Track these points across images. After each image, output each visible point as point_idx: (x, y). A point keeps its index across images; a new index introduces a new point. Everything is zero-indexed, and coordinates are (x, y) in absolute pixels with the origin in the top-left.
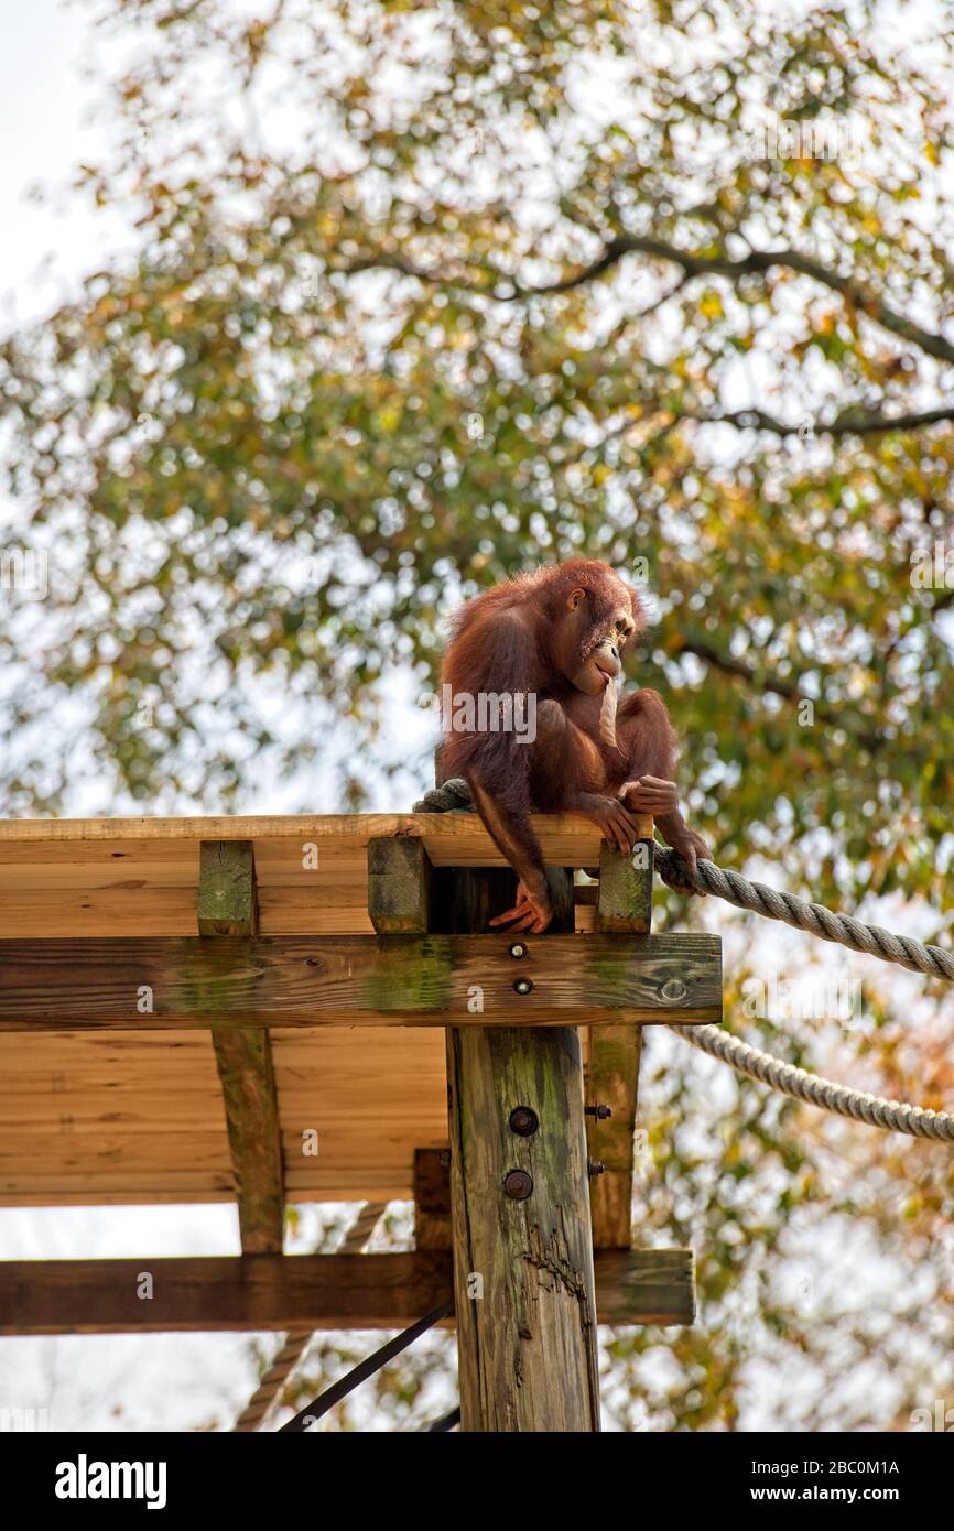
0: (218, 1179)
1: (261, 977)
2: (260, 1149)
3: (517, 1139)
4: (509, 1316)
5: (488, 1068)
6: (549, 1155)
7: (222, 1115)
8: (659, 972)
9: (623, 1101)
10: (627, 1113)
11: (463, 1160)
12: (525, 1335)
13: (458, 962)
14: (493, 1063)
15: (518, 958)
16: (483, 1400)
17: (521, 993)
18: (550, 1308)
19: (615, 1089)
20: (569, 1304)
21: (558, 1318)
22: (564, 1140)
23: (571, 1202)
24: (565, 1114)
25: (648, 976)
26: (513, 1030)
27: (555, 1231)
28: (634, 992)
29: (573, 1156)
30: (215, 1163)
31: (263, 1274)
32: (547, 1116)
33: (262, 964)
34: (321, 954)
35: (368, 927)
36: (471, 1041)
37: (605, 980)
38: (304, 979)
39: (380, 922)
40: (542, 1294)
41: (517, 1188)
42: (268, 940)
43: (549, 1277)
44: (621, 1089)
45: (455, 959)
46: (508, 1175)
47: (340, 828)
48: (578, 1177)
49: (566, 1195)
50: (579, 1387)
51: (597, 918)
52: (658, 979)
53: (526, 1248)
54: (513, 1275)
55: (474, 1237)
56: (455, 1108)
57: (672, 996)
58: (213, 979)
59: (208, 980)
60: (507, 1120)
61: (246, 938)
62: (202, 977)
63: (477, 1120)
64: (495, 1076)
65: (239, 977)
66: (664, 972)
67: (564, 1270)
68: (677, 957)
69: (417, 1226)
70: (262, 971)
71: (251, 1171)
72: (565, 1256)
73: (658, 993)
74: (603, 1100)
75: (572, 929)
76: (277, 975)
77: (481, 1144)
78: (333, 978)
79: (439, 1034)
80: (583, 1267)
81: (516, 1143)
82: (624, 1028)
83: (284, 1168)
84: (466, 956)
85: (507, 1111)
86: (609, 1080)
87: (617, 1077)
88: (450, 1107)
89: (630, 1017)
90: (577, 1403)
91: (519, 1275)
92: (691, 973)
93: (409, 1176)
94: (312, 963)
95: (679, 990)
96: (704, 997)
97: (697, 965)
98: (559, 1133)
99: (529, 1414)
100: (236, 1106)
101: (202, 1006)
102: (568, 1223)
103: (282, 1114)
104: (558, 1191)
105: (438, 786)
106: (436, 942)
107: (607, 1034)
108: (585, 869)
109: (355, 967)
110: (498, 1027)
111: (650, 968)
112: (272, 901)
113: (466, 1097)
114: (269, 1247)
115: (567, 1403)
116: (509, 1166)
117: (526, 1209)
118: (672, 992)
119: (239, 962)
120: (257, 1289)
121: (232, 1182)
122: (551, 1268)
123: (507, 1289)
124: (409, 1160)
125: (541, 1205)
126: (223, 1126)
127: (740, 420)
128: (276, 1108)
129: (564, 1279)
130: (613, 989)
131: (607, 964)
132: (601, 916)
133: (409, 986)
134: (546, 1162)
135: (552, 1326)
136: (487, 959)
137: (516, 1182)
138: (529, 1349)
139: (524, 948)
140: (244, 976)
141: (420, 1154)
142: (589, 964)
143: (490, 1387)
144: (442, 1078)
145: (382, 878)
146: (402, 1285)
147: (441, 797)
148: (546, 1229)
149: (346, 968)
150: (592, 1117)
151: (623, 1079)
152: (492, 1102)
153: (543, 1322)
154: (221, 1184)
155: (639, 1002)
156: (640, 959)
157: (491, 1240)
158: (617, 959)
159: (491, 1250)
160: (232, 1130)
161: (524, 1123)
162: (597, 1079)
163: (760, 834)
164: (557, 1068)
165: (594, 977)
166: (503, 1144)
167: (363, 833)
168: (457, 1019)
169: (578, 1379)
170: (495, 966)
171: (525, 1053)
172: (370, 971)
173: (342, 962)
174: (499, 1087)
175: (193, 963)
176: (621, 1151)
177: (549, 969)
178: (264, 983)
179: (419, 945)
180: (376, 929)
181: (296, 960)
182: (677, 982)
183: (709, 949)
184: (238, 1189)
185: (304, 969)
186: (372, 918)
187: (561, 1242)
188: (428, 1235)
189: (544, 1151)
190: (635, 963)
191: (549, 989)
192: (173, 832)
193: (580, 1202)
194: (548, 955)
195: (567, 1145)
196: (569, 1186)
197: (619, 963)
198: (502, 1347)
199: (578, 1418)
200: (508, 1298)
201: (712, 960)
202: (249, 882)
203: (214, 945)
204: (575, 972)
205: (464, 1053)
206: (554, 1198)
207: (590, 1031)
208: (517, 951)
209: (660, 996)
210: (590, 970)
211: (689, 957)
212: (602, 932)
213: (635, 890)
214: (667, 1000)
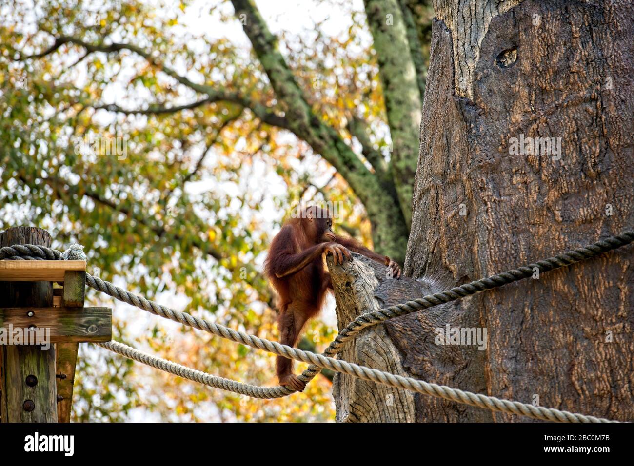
3: (29, 388)
5: (18, 360)
6: (41, 393)
8: (86, 322)
9: (70, 372)
10: (71, 377)
11: (6, 396)
13: (6, 319)
14: (20, 358)
15: (31, 317)
19: (67, 367)
22: (48, 388)
23: (50, 412)
24: (48, 377)
25: (83, 323)
28: (76, 330)
29: (51, 394)
32: (41, 379)
36: (11, 350)
37: (65, 325)
41: (28, 407)
44: (69, 367)
45: (6, 317)
46: (25, 402)
48: (53, 402)
49: (48, 410)
51: (62, 301)
52: (86, 325)
56: (4, 375)
57: (92, 331)
60: (25, 380)
63: (13, 381)
64: (20, 363)
66: (89, 322)
68: (94, 316)
73: (87, 330)
74: (62, 372)
75: (52, 305)
77: (14, 390)
82: (72, 344)
84: (10, 316)
85: (25, 377)
86: (65, 364)
87: (68, 362)
88: (1, 375)
89: (75, 340)
92: (100, 322)
95: (94, 329)
96: (104, 332)
97: (102, 319)
98: (46, 385)
102: (49, 420)
104: (45, 408)
107: (65, 346)
108: (57, 282)
111: (83, 320)
113: (8, 372)
116: (25, 398)
117: (32, 415)
118: (92, 330)
125: (38, 413)
127: (109, 108)
130: (68, 329)
131: (66, 319)
132: (65, 301)
134: (40, 397)
136: (19, 317)
137: (28, 404)
139: (33, 313)
142: (59, 319)
150: (59, 379)
151: (70, 363)
152: (19, 373)
155: (79, 334)
156: (80, 317)
158: (70, 317)
161: (31, 381)
162: (60, 364)
164: (45, 360)
165: (61, 324)
166: (23, 390)
170: (21, 320)
171: (33, 354)
174: (22, 367)
176: (68, 391)
177: (43, 321)
182: (94, 326)
183: (106, 313)
189: (39, 392)
190: (77, 319)
193: (53, 412)
194: (42, 315)
196: (49, 406)
197: (71, 319)
201: (108, 317)
204: (53, 322)
205: (8, 355)
206: (43, 411)
207: (57, 345)
208: (30, 314)
209: (87, 331)
210: (59, 322)
211: (99, 316)
212: (64, 307)
213: (78, 290)
214: (90, 333)
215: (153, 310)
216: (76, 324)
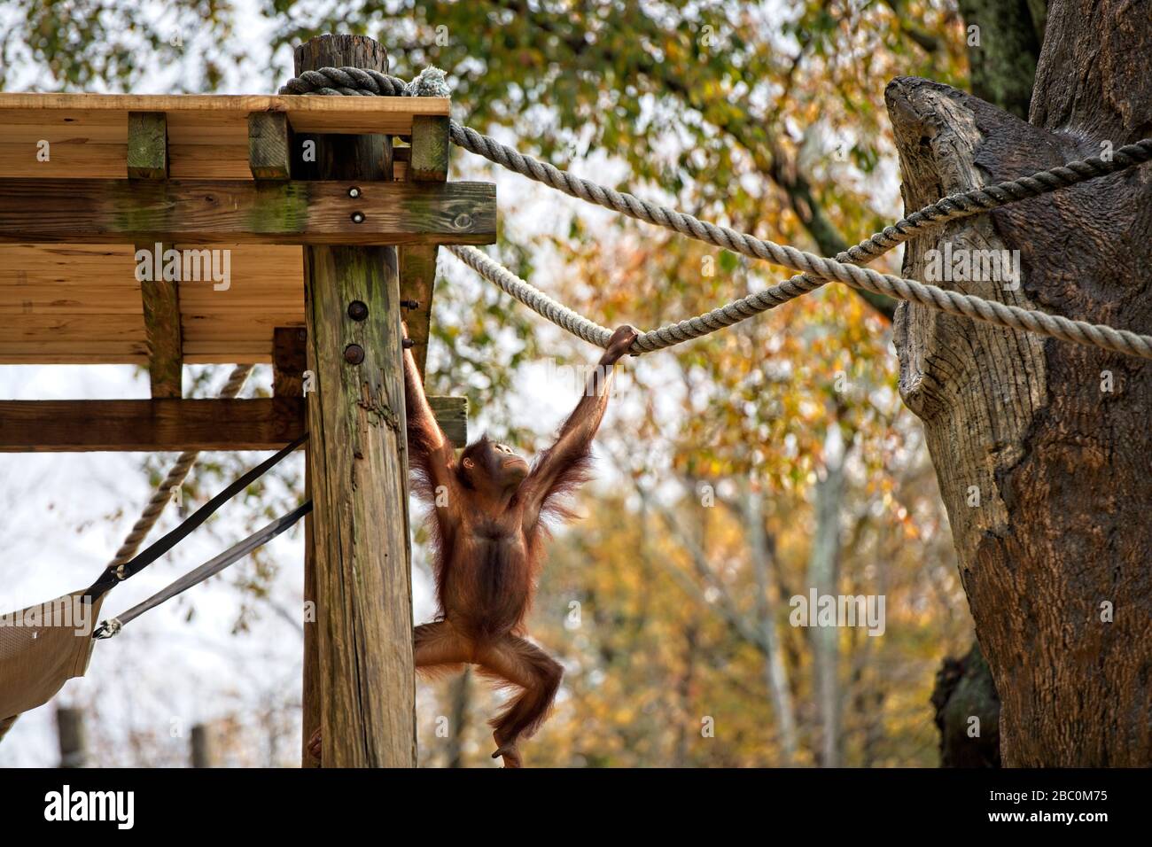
0: (135, 346)
1: (172, 209)
2: (167, 327)
3: (353, 323)
4: (347, 443)
5: (333, 274)
6: (376, 334)
7: (141, 303)
8: (452, 209)
9: (423, 297)
10: (425, 305)
11: (315, 337)
12: (358, 456)
13: (312, 200)
14: (337, 271)
15: (355, 198)
16: (329, 499)
17: (356, 222)
18: (375, 438)
19: (418, 289)
20: (389, 435)
21: (381, 445)
22: (386, 324)
23: (391, 366)
24: (387, 306)
25: (445, 211)
26: (351, 247)
27: (379, 386)
28: (436, 223)
29: (392, 335)
30: (133, 336)
31: (167, 412)
32: (374, 308)
33: (173, 199)
34: (216, 193)
35: (249, 175)
36: (322, 255)
37: (414, 214)
38: (204, 210)
39: (257, 172)
40: (370, 429)
41: (353, 357)
42: (177, 183)
43: (375, 418)
44: (422, 289)
45: (310, 198)
46: (347, 347)
47: (228, 104)
48: (396, 349)
49: (387, 362)
50: (395, 490)
51: (409, 170)
52: (452, 213)
53: (359, 397)
54: (350, 416)
55: (323, 390)
56: (309, 301)
57: (462, 225)
58: (138, 210)
59: (135, 210)
60: (346, 310)
61: (161, 181)
62: (131, 208)
63: (326, 310)
64: (338, 280)
65: (157, 208)
66: (456, 208)
67: (386, 412)
68: (465, 198)
69: (275, 380)
70: (173, 204)
71: (160, 342)
72: (386, 403)
73: (452, 223)
74: (411, 298)
75: (391, 178)
76: (184, 207)
77: (328, 326)
78: (223, 210)
79: (299, 250)
80: (399, 411)
81: (353, 326)
82: (426, 247)
83: (183, 339)
84: (319, 196)
85: (347, 304)
86: (414, 282)
87: (420, 280)
88: (306, 300)
89: (432, 240)
90: (394, 502)
91: (354, 417)
93: (269, 346)
94: (209, 199)
95: (467, 221)
96: (484, 227)
97: (479, 204)
98: (382, 319)
99: (361, 509)
100: (151, 297)
101: (131, 228)
102: (389, 381)
103: (182, 303)
104: (382, 359)
105: (297, 76)
106: (297, 186)
107: (413, 251)
108: (400, 136)
109: (240, 203)
110: (340, 246)
111: (446, 205)
112: (178, 155)
113: (318, 293)
114: (171, 393)
115: (387, 502)
116: (348, 342)
117: (360, 371)
118: (462, 222)
119: (156, 198)
120: (163, 422)
121: (146, 349)
122: (377, 411)
123: (346, 425)
124: (271, 335)
125: (370, 368)
126: (141, 311)
128: (178, 300)
129: (386, 418)
130: (421, 220)
131: (416, 203)
132: (413, 170)
133: (278, 216)
134: (374, 339)
135: (377, 450)
136: (332, 198)
137: (353, 351)
138: (360, 465)
139: (359, 191)
140: (161, 207)
141: (278, 331)
142: (403, 202)
143: (334, 492)
144: (300, 280)
145: (259, 140)
146: (265, 421)
147: (299, 84)
148: (373, 384)
149: (233, 203)
150: (405, 309)
151: (423, 282)
152: (336, 297)
153: (371, 447)
154: (137, 350)
155: (439, 230)
156: (440, 199)
157: (335, 392)
158: (423, 199)
159: (335, 399)
160: (147, 313)
161: (358, 312)
162: (407, 282)
163: (499, 107)
164: (381, 275)
165: (407, 211)
166: (344, 326)
167: (245, 108)
168: (312, 240)
169: (395, 485)
170: (338, 203)
171: (359, 264)
172: (251, 206)
173: (230, 199)
174: (341, 286)
175: (124, 197)
176: (421, 331)
177: (376, 206)
178: (176, 212)
179: (285, 188)
180: (254, 176)
181: (198, 197)
182: (465, 215)
183: (486, 193)
184: (151, 354)
185: (203, 204)
186: (251, 168)
187: (384, 394)
188: (283, 387)
189: (372, 331)
190: (435, 202)
191: (376, 220)
192: (109, 105)
193: (397, 367)
194: (375, 196)
195: (387, 326)
196: (389, 354)
197: (425, 203)
198: (342, 464)
199: (394, 512)
200: (346, 431)
201: (489, 200)
202: (164, 141)
203: (139, 185)
204: (394, 208)
205: (316, 263)
206: (378, 364)
207: (400, 249)
208: (354, 193)
209: (454, 225)
210: (405, 207)
211: (473, 199)
212: (413, 181)
213: (437, 151)
214: (458, 228)
215: (570, 188)
216: (433, 212)
